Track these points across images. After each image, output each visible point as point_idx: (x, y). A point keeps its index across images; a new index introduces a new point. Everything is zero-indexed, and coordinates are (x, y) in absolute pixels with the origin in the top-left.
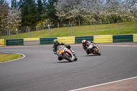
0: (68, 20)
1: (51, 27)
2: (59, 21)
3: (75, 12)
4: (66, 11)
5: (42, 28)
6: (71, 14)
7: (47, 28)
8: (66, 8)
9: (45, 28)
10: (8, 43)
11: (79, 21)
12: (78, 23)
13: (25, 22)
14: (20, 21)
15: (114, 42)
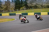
0: (32, 7)
1: (26, 9)
2: (28, 7)
3: (34, 4)
4: (31, 4)
5: (22, 10)
6: (33, 5)
7: (24, 9)
8: (31, 3)
9: (23, 10)
10: (10, 15)
11: (36, 7)
12: (35, 8)
13: (16, 7)
14: (15, 7)
15: (48, 15)
